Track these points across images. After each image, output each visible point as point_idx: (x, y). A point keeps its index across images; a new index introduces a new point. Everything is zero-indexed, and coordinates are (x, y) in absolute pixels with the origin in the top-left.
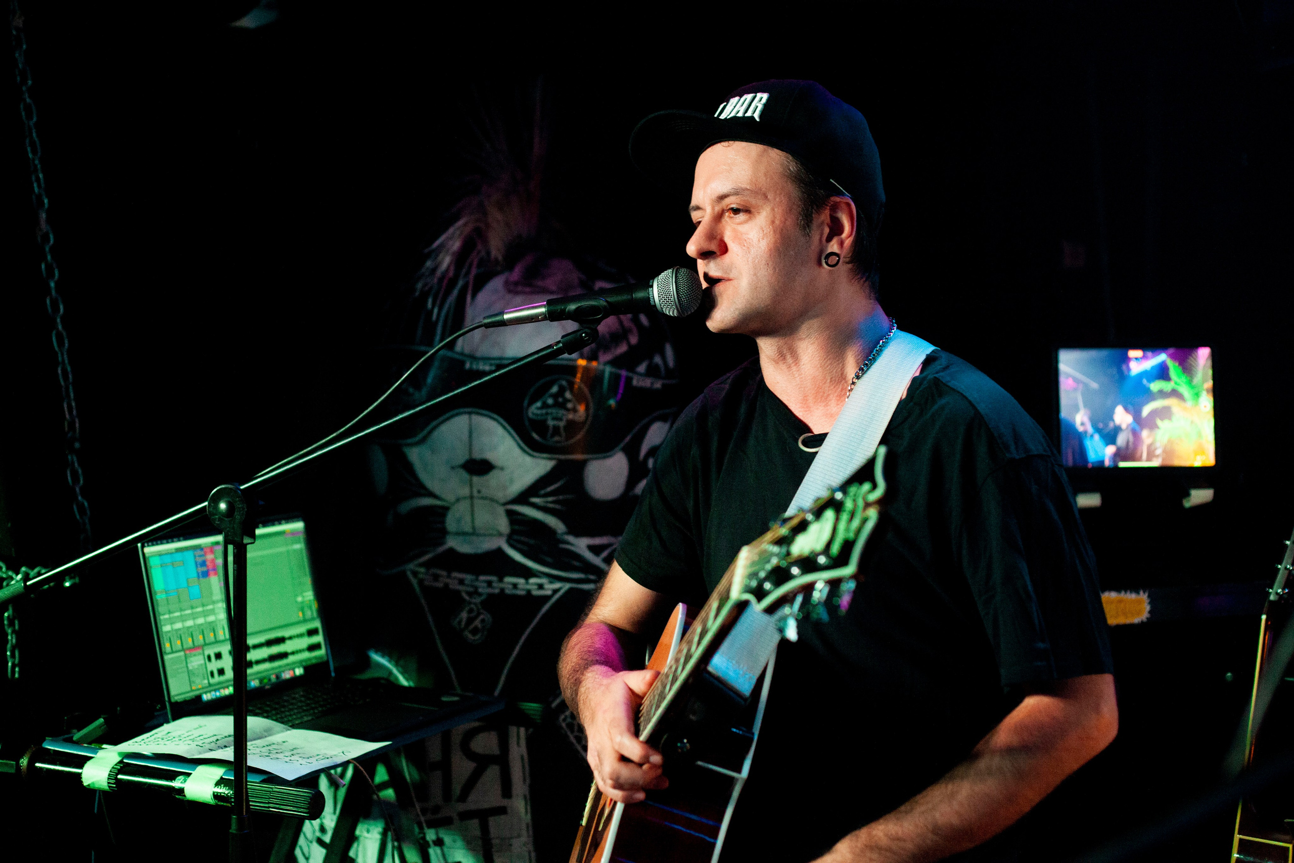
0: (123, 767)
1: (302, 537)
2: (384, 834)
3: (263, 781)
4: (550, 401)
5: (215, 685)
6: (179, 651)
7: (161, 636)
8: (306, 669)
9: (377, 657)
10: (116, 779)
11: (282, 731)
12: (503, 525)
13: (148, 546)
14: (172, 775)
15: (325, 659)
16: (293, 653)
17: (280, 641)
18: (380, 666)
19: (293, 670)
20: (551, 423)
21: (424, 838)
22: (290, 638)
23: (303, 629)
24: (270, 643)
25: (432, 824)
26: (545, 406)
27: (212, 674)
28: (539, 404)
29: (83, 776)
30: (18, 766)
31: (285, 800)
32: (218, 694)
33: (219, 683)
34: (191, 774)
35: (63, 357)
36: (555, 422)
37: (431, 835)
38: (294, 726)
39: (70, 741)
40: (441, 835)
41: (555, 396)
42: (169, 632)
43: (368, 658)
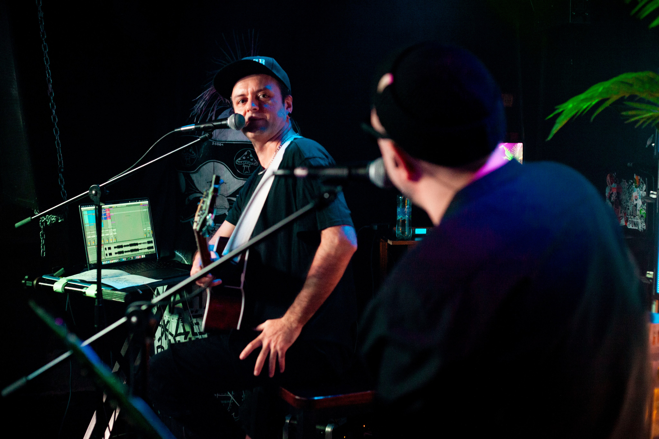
0: (67, 285)
1: (147, 207)
2: (178, 320)
3: (112, 290)
4: (244, 158)
5: (106, 259)
6: (94, 246)
7: (86, 240)
8: (146, 255)
9: (177, 253)
10: (64, 288)
11: (126, 275)
12: (227, 205)
13: (83, 207)
14: (82, 287)
15: (155, 252)
16: (141, 249)
17: (137, 244)
18: (179, 257)
19: (141, 255)
20: (244, 166)
21: (192, 322)
22: (140, 244)
23: (146, 241)
24: (131, 245)
25: (194, 317)
26: (242, 160)
27: (107, 255)
28: (240, 159)
29: (54, 287)
30: (33, 283)
31: (117, 296)
32: (109, 262)
33: (110, 258)
34: (88, 287)
35: (57, 138)
36: (246, 166)
37: (194, 321)
38: (132, 274)
39: (53, 276)
40: (198, 321)
41: (246, 156)
42: (90, 238)
43: (175, 254)
